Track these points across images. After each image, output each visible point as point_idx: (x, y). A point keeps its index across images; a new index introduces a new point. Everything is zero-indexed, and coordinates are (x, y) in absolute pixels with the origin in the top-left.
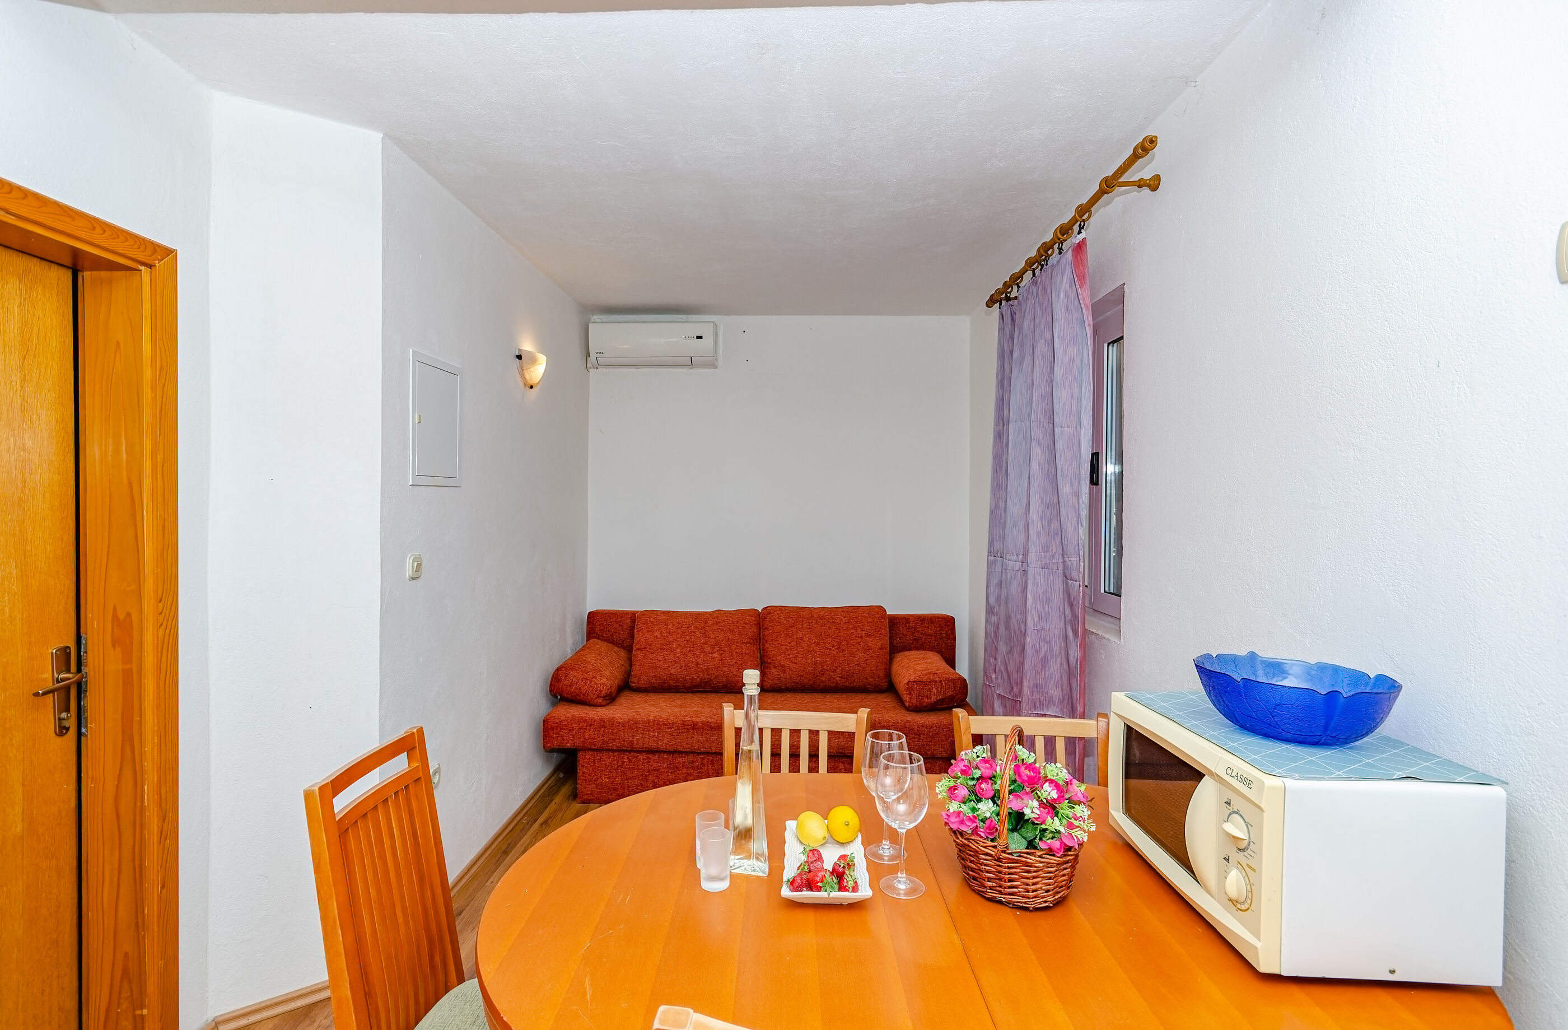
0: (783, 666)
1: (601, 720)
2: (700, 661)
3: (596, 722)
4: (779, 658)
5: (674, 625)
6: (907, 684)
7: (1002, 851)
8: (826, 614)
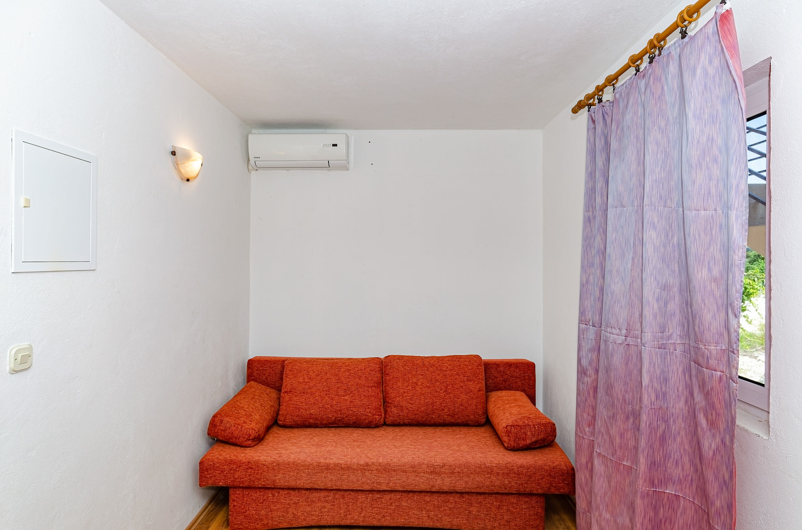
0: (402, 407)
1: (249, 463)
2: (334, 402)
3: (244, 464)
4: (398, 399)
5: (314, 372)
6: (506, 428)
8: (435, 363)
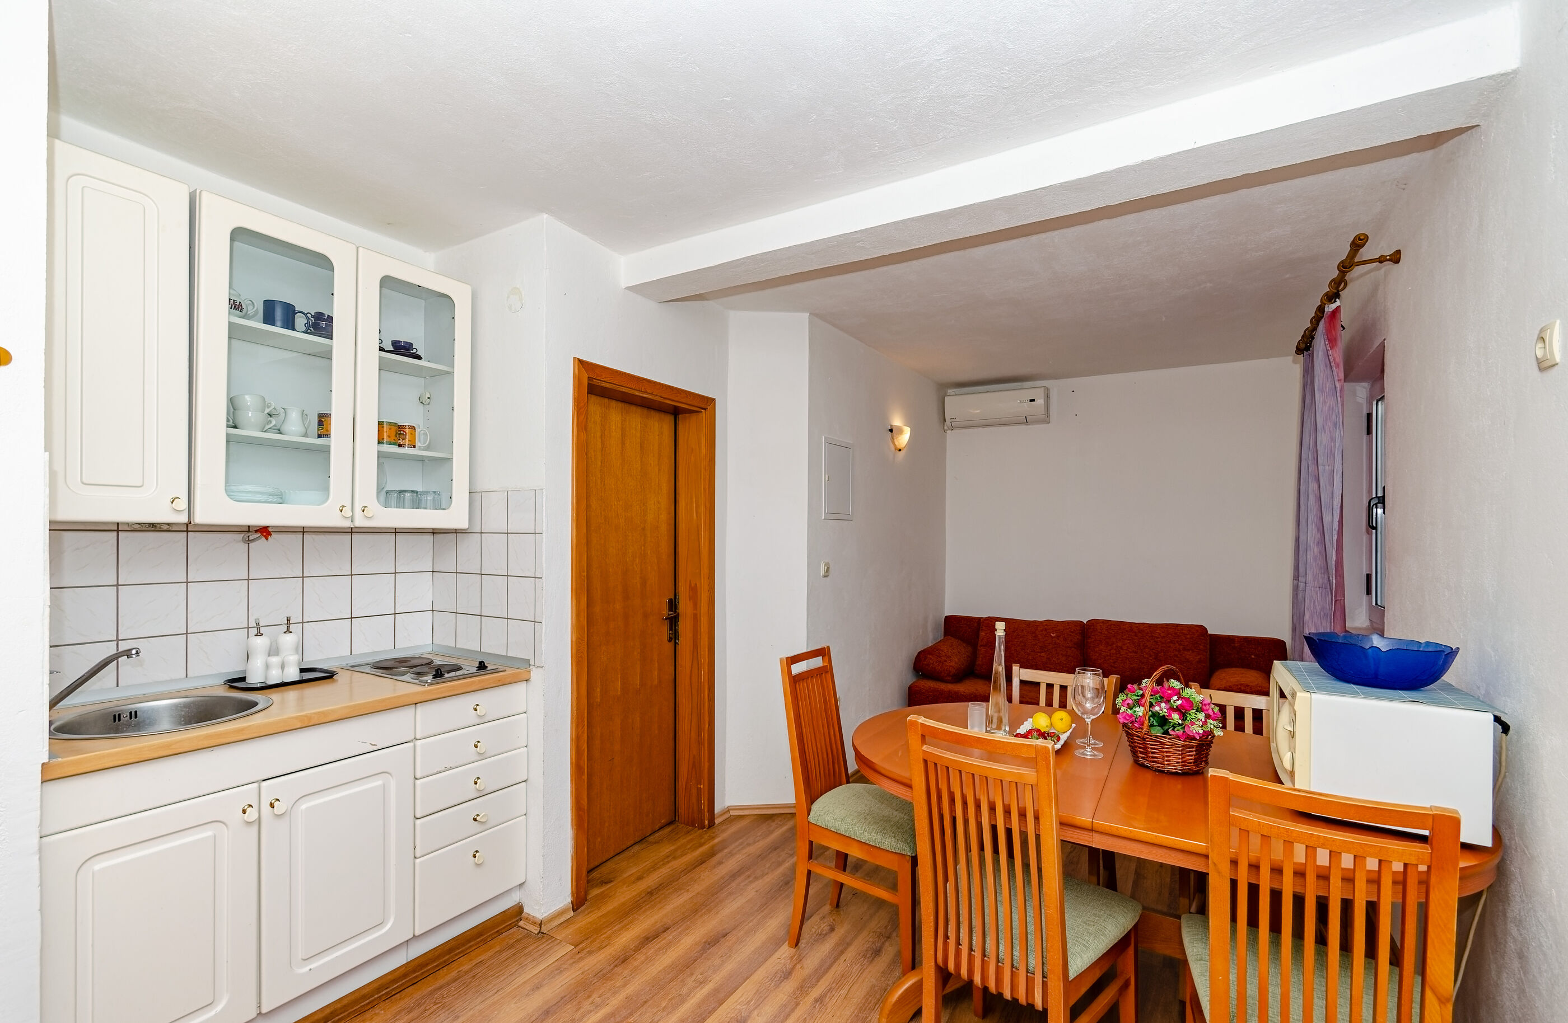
2: (1030, 658)
3: (945, 693)
4: (1099, 661)
7: (1145, 734)
